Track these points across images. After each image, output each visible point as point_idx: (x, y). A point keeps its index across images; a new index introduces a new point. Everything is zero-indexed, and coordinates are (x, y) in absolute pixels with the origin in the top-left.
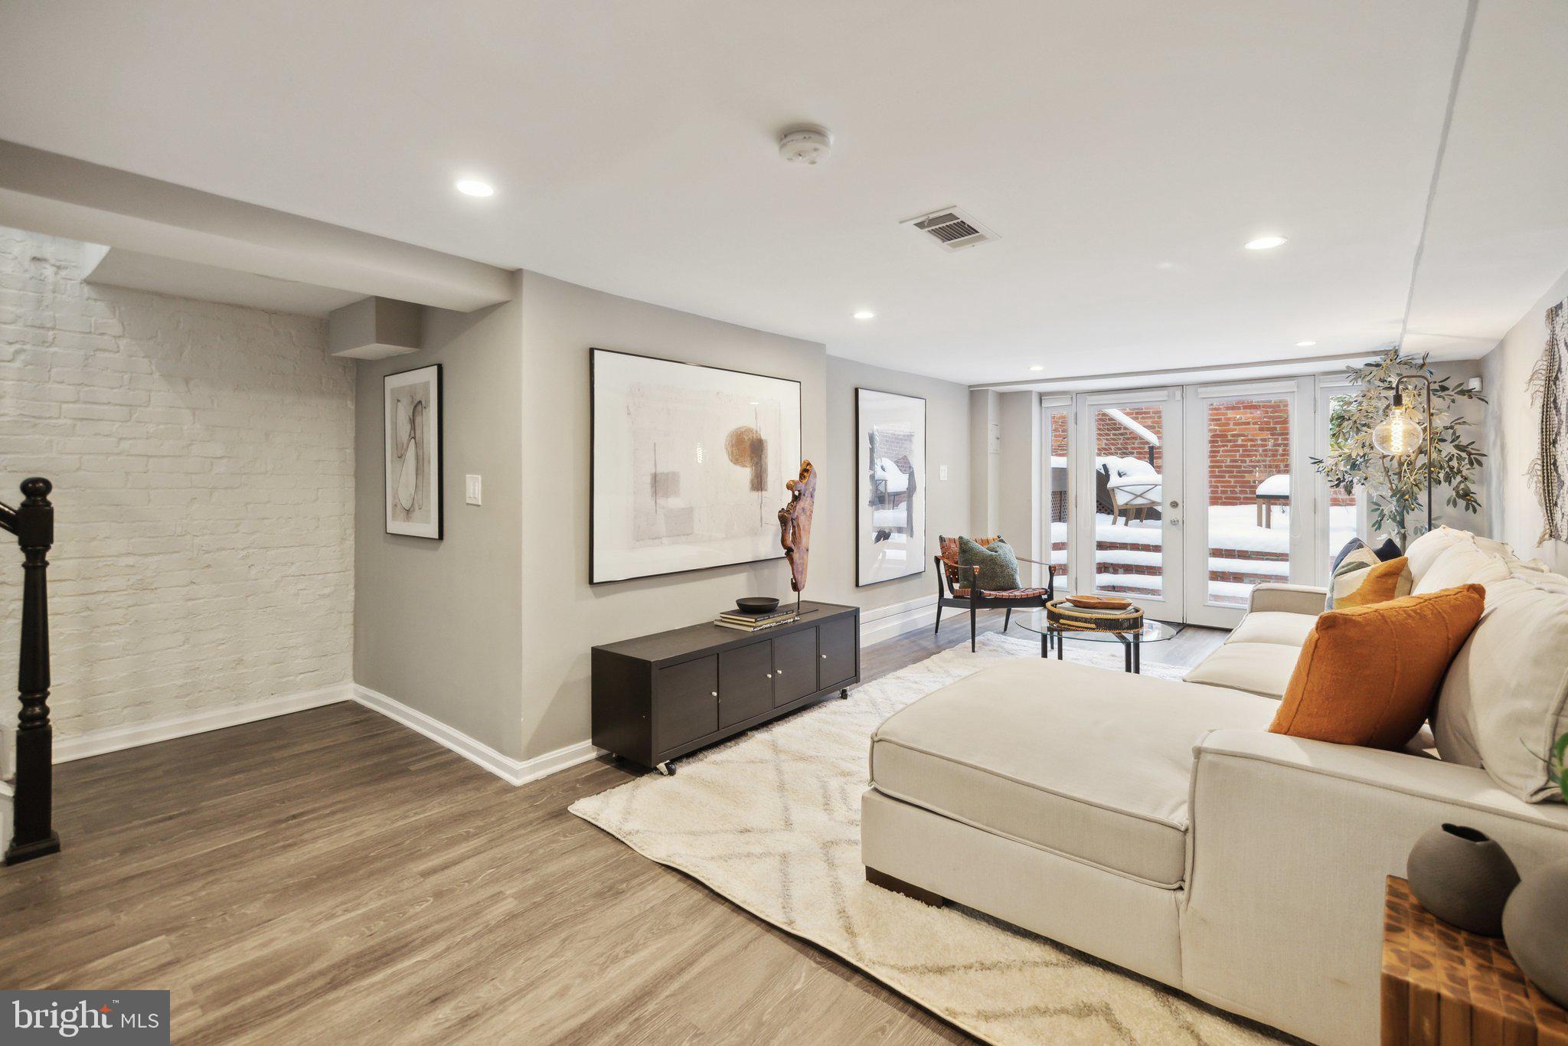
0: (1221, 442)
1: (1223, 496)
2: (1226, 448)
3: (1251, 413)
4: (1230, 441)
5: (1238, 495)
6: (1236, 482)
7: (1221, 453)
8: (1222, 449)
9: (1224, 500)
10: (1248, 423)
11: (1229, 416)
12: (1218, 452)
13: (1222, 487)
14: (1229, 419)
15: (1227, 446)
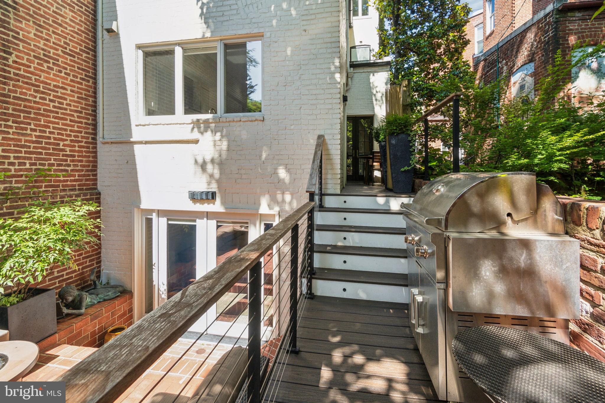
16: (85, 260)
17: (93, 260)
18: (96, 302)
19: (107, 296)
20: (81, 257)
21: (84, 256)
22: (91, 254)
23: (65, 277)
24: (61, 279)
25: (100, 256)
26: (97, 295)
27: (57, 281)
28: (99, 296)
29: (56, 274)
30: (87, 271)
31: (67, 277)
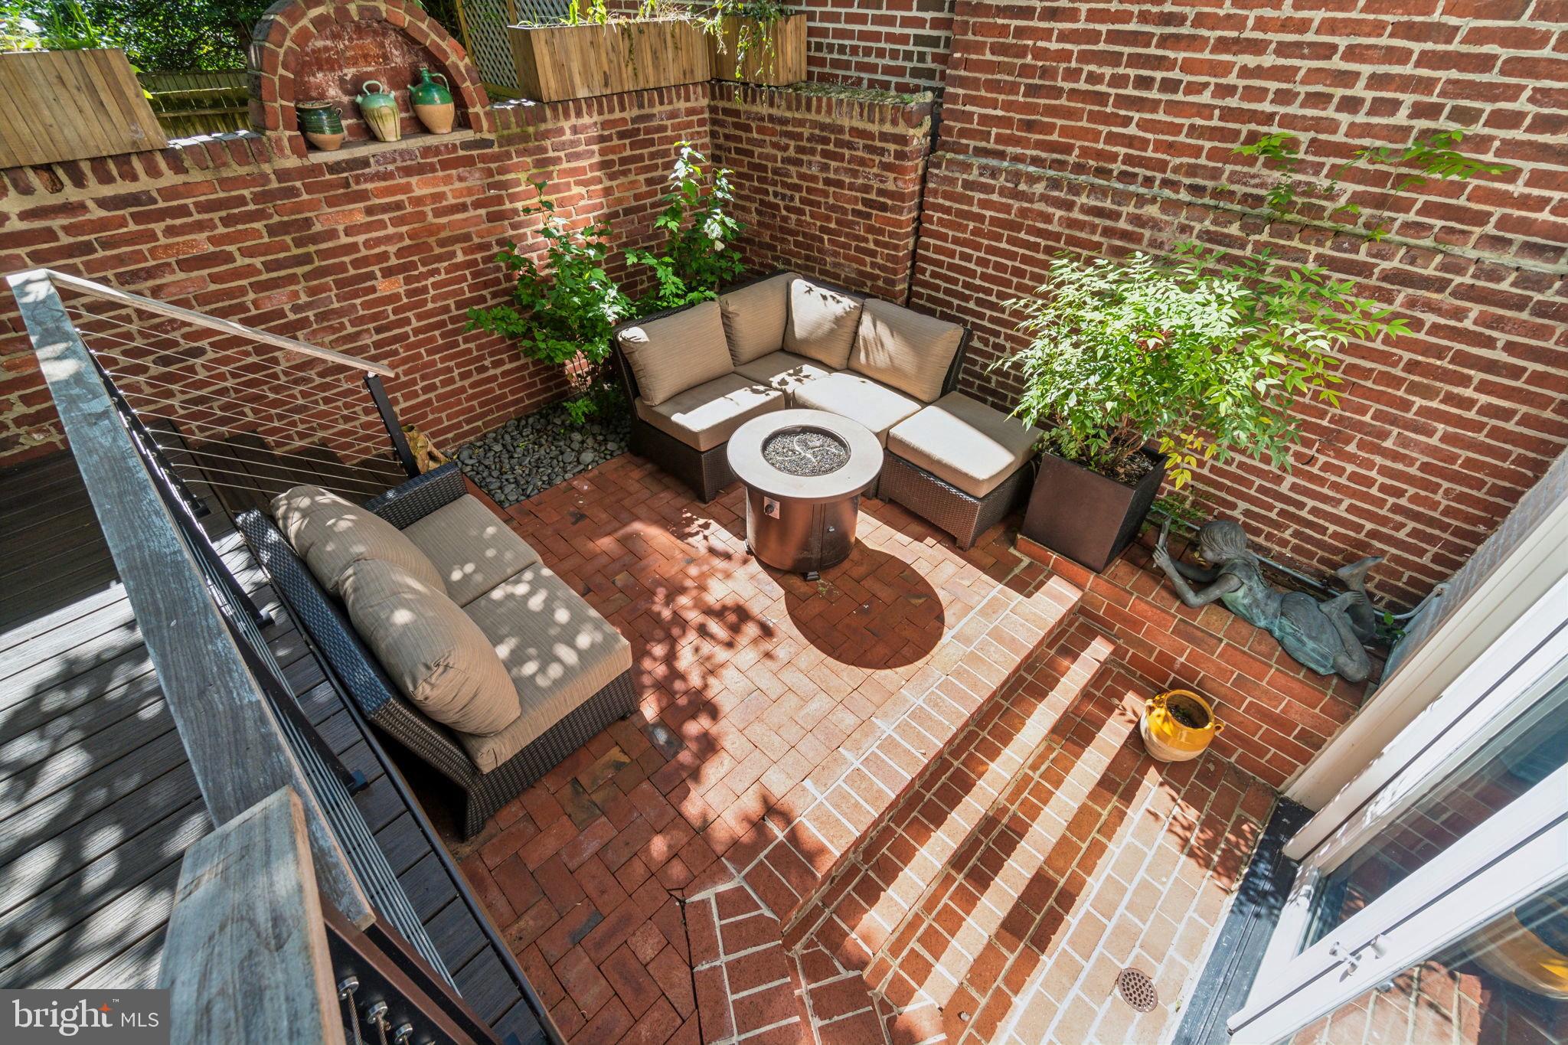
0: (424, 265)
1: (466, 383)
2: (437, 278)
3: (461, 179)
4: (440, 258)
5: (491, 372)
6: (479, 348)
7: (432, 292)
8: (431, 280)
9: (470, 391)
10: (463, 208)
11: (418, 192)
12: (425, 290)
13: (458, 366)
14: (418, 201)
15: (437, 271)
16: (1399, 518)
17: (1432, 540)
18: (1262, 623)
19: (1299, 640)
20: (1391, 500)
21: (1403, 502)
22: (1436, 515)
23: (1304, 513)
24: (1292, 509)
25: (1472, 551)
26: (1282, 614)
27: (1279, 505)
28: (1284, 621)
29: (1284, 488)
30: (1383, 553)
31: (1311, 518)
